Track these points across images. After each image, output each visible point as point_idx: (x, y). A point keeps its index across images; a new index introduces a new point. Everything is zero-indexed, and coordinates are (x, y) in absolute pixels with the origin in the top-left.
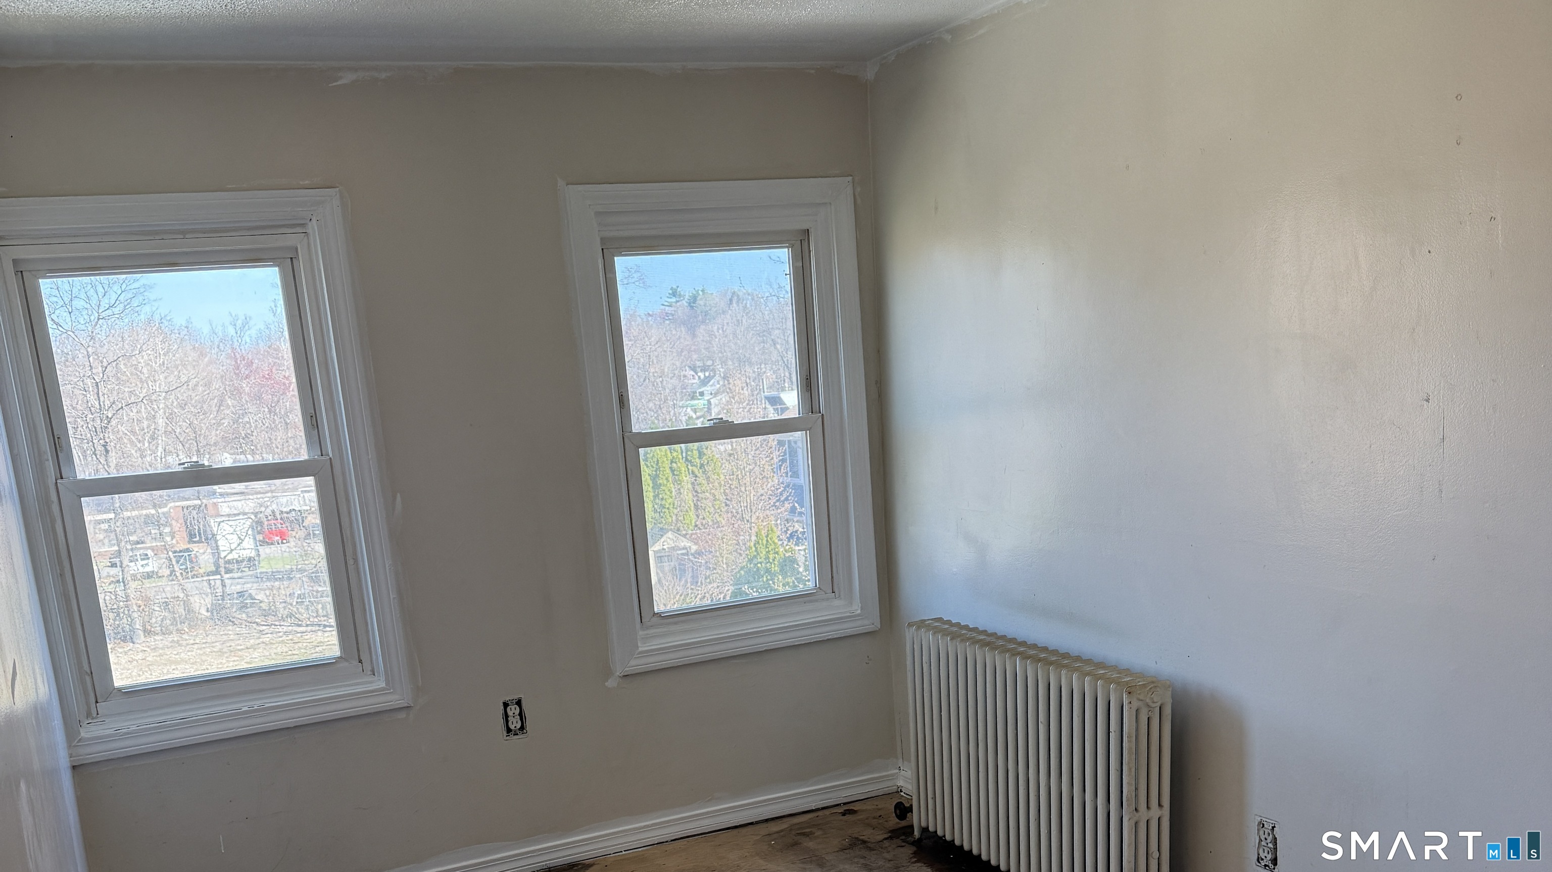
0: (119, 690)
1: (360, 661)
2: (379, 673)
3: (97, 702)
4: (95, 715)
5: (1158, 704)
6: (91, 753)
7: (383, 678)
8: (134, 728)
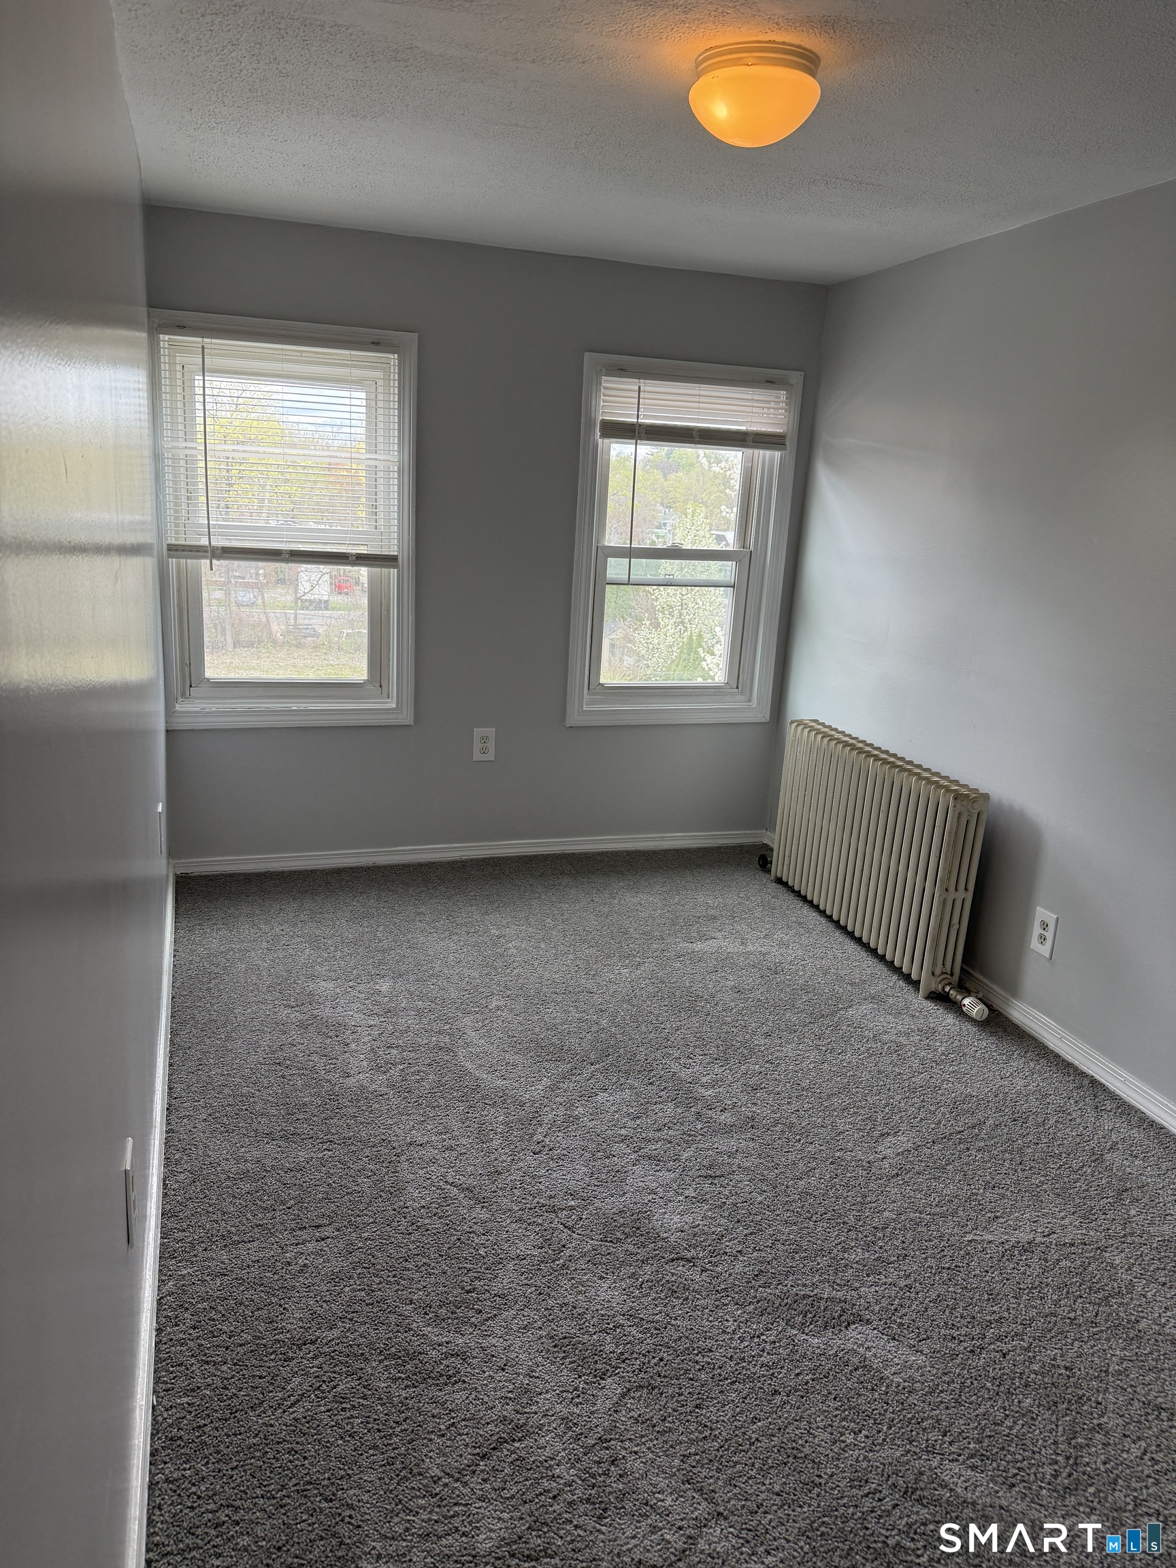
0: (208, 680)
1: (381, 686)
2: (392, 697)
3: (191, 686)
4: (188, 696)
5: (977, 811)
6: (181, 724)
7: (395, 701)
8: (214, 709)
